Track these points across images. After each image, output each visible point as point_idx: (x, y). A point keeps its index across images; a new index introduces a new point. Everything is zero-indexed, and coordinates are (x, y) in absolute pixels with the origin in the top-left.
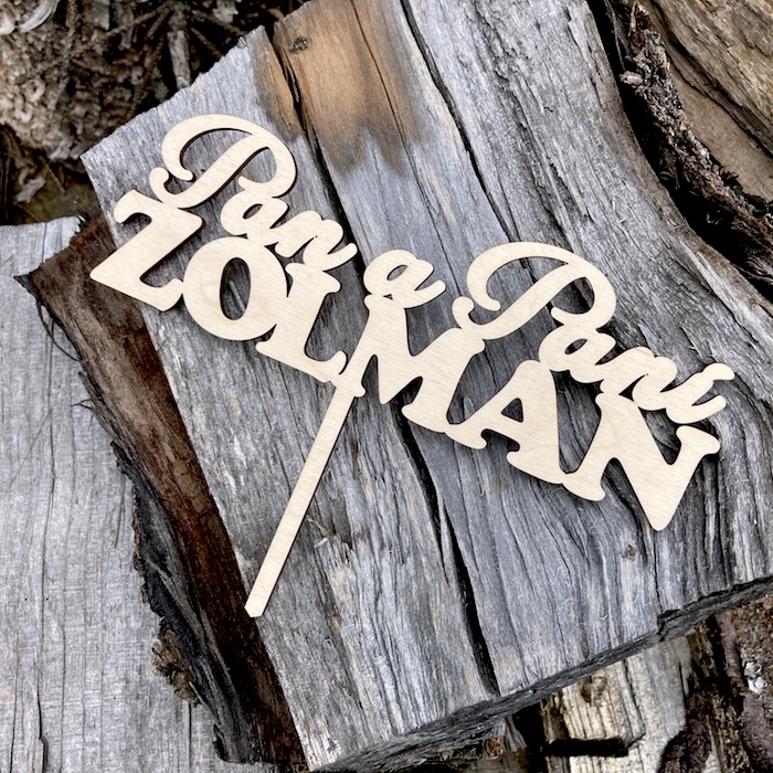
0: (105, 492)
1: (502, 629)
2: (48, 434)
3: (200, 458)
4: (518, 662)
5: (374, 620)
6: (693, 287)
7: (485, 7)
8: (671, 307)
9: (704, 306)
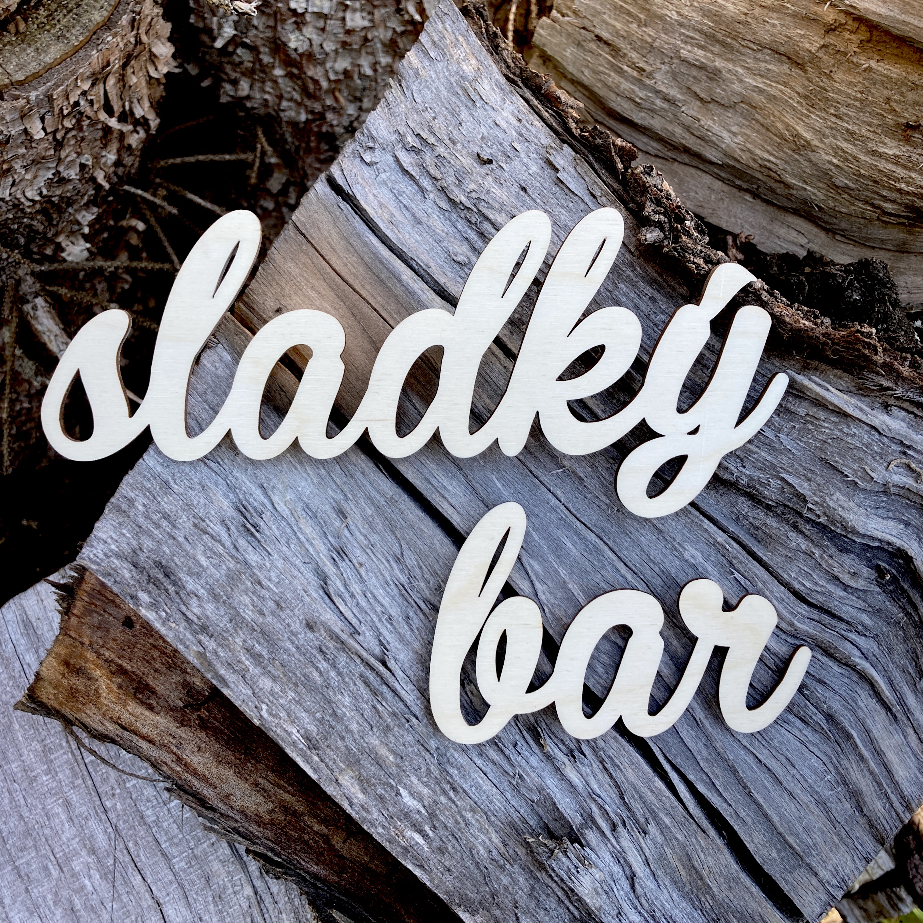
0: (230, 891)
1: (783, 854)
2: (127, 859)
3: (372, 831)
4: (814, 881)
5: (639, 907)
6: (822, 415)
7: (456, 191)
8: (805, 443)
9: (841, 431)
